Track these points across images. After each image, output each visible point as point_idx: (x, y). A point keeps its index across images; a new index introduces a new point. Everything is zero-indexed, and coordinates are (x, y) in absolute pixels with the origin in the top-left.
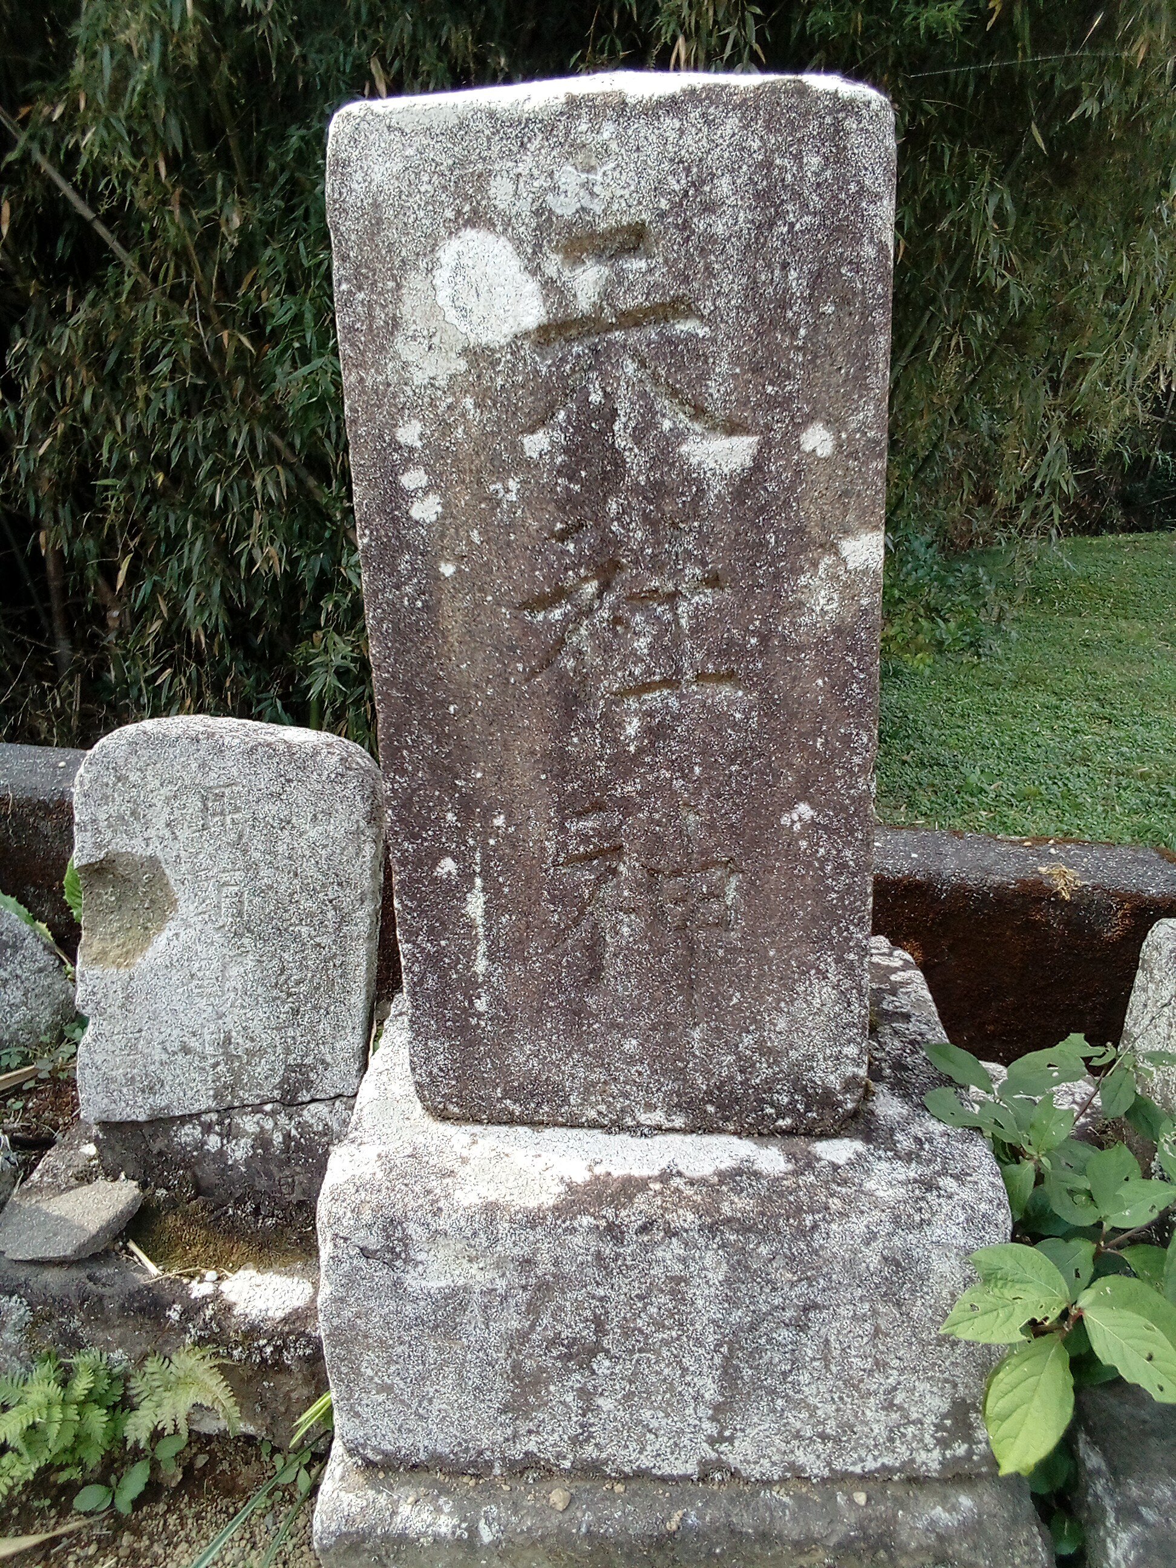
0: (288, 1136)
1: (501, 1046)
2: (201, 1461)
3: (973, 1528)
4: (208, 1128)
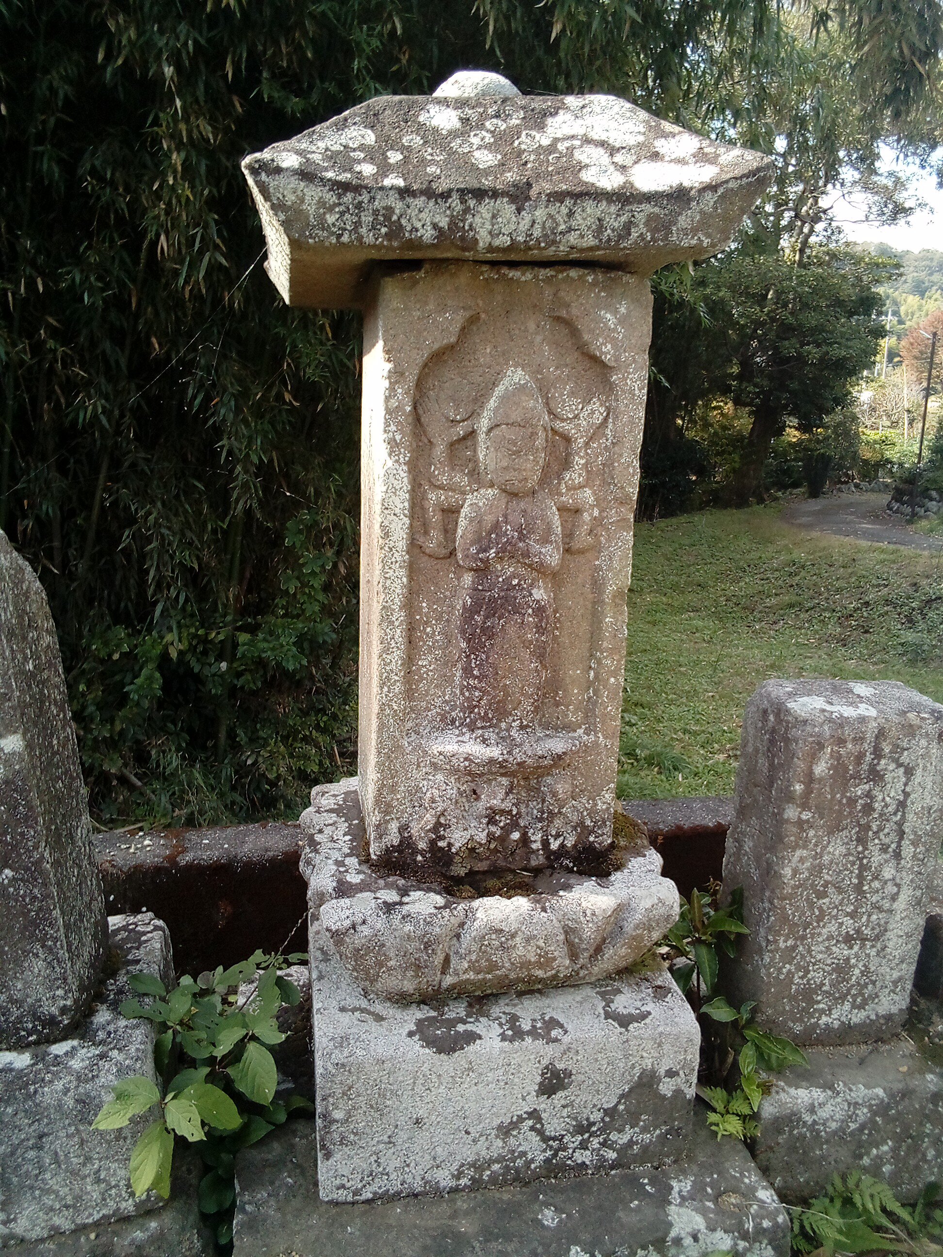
3: (157, 1238)
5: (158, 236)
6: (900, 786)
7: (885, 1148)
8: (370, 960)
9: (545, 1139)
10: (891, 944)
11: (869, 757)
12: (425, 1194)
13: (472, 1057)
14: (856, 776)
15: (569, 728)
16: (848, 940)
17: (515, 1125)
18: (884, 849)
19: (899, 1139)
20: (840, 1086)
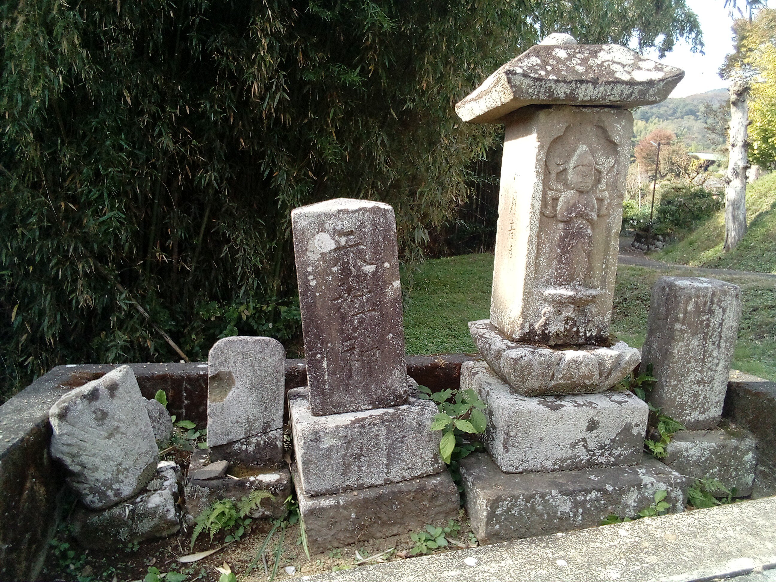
0: (265, 442)
1: (331, 396)
2: (255, 526)
3: (441, 483)
4: (242, 444)
5: (252, 83)
6: (720, 316)
7: (716, 470)
8: (526, 372)
9: (588, 451)
10: (715, 385)
11: (709, 303)
12: (542, 471)
13: (563, 413)
14: (704, 311)
15: (594, 287)
16: (699, 383)
17: (577, 444)
18: (713, 344)
19: (721, 466)
20: (698, 442)
